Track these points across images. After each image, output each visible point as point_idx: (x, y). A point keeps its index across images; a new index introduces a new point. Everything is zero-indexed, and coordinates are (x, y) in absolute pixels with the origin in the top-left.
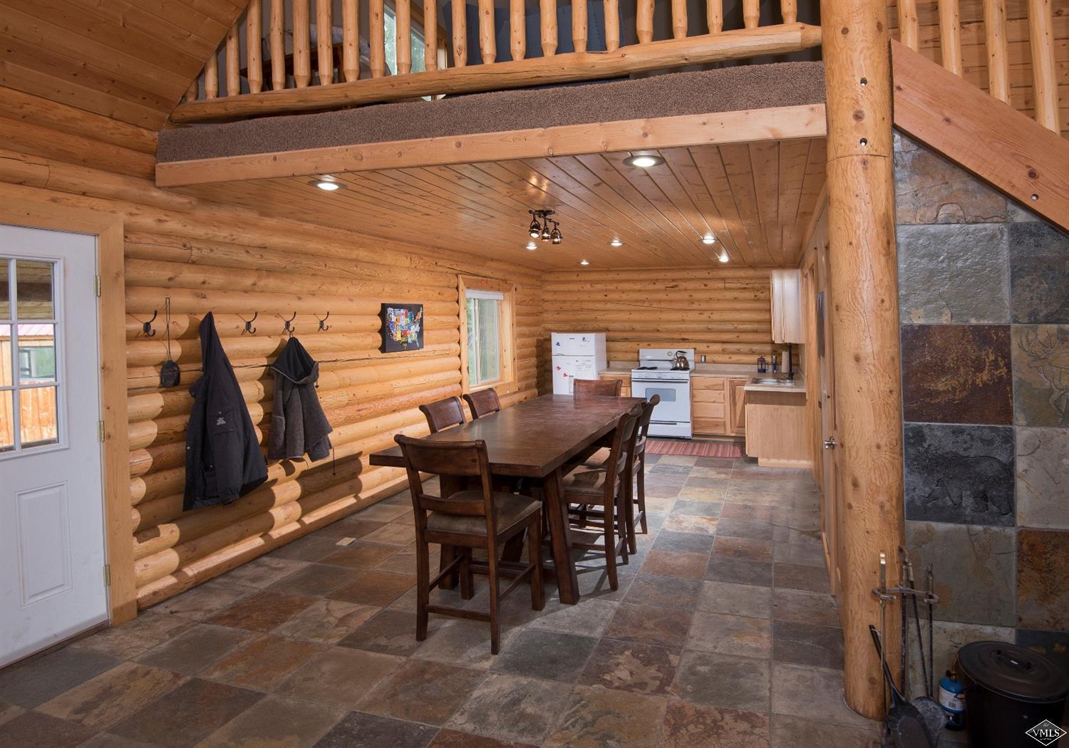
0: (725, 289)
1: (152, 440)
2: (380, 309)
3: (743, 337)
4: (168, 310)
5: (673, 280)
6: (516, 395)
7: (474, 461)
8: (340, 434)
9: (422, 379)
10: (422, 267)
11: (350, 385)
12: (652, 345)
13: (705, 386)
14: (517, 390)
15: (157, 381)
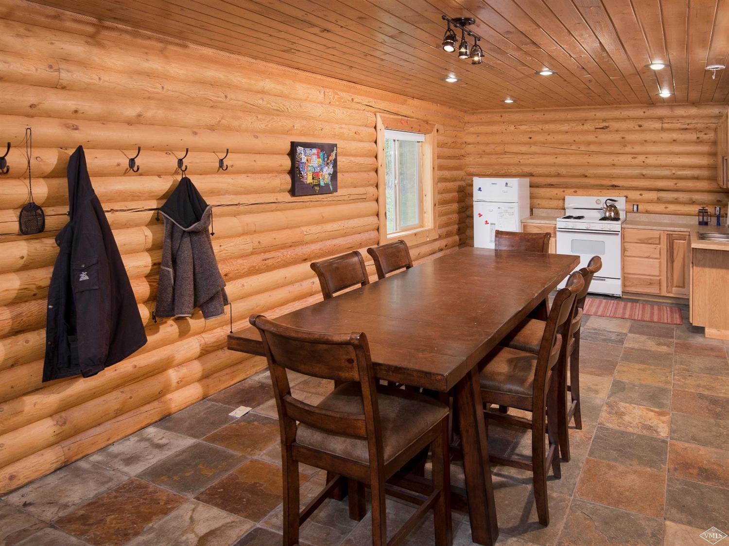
0: (663, 130)
1: (13, 296)
2: (290, 147)
3: (682, 184)
4: (28, 143)
5: (604, 120)
6: (436, 243)
7: (350, 361)
8: (243, 286)
9: (335, 226)
10: (337, 103)
11: (255, 231)
12: (579, 191)
13: (640, 240)
14: (438, 237)
15: (15, 227)
